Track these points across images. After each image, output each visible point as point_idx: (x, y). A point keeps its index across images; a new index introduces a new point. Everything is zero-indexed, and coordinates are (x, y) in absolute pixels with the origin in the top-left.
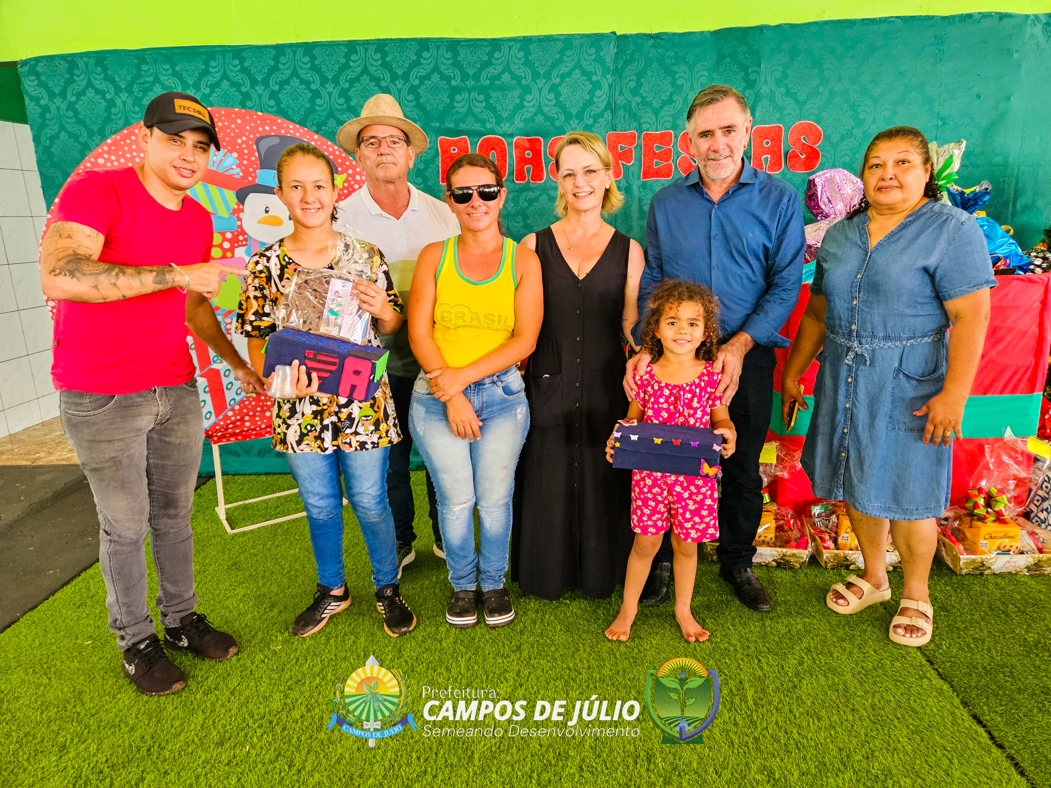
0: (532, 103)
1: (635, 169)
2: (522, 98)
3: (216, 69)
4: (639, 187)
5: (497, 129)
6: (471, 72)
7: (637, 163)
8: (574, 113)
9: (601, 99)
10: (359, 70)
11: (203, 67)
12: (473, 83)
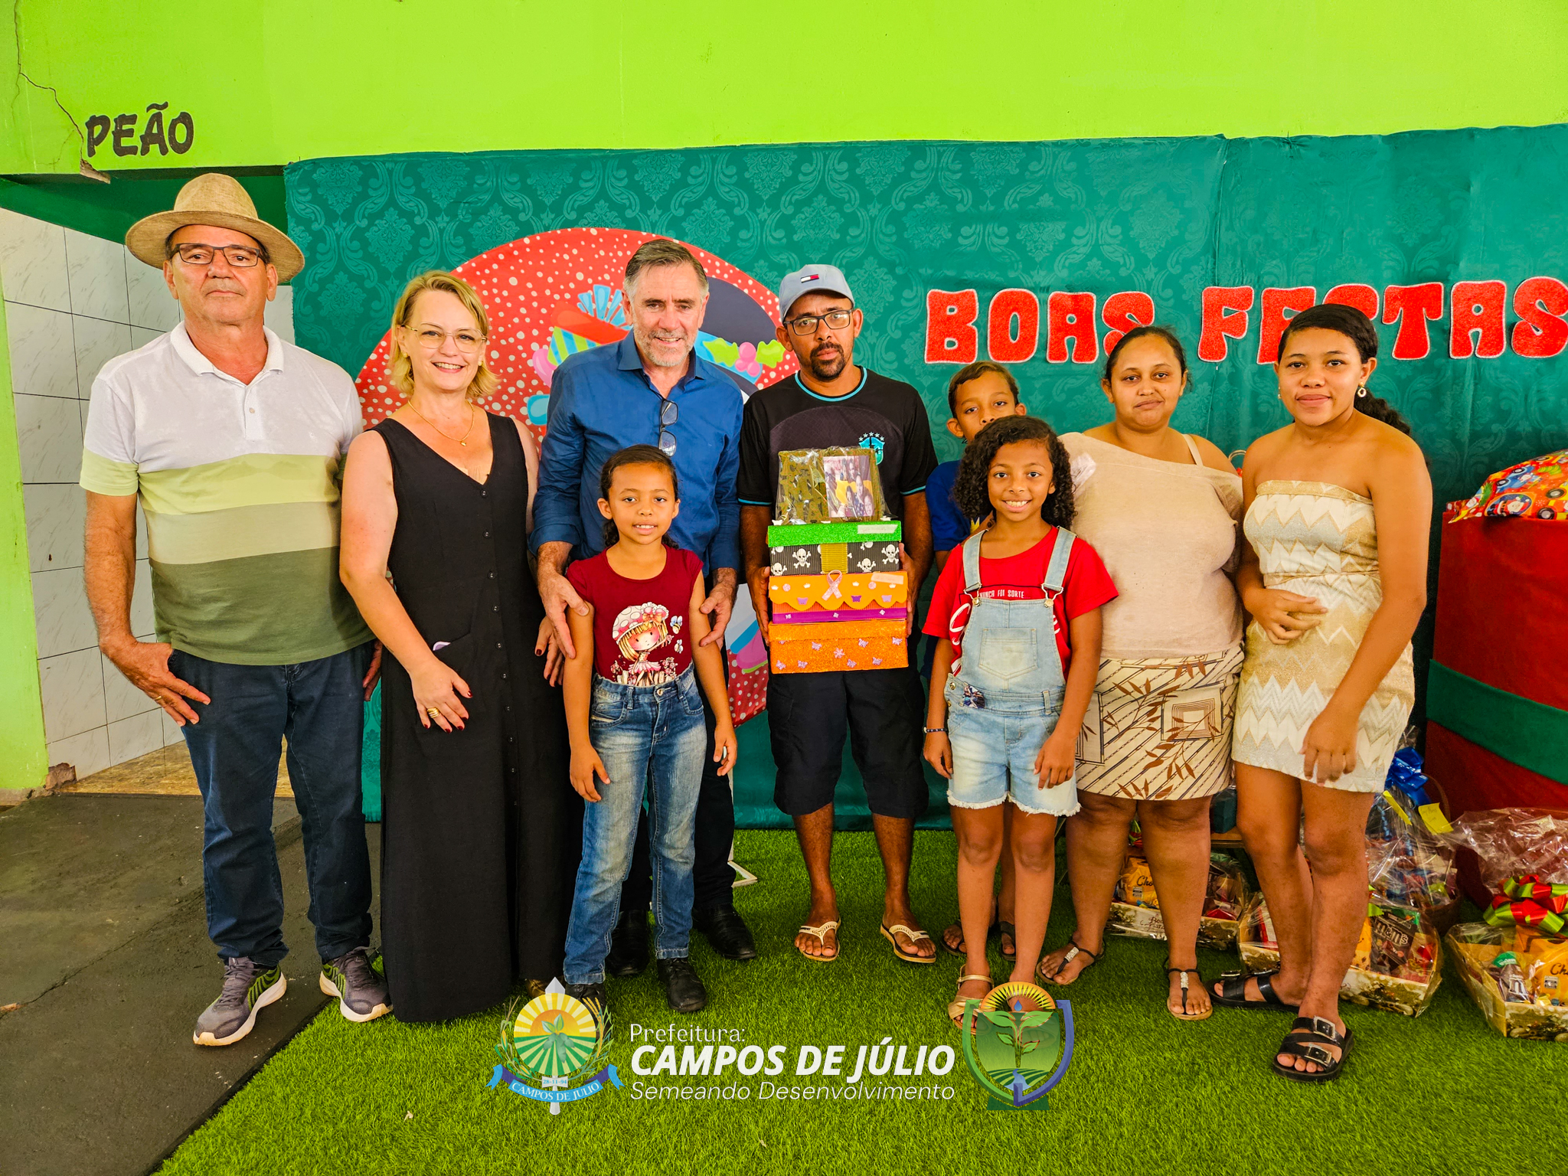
0: (1083, 241)
1: (1249, 346)
2: (1069, 233)
3: (590, 184)
4: (1254, 375)
5: (1025, 279)
6: (990, 192)
7: (1252, 337)
8: (1151, 256)
9: (1197, 237)
10: (812, 187)
11: (571, 180)
12: (992, 208)
